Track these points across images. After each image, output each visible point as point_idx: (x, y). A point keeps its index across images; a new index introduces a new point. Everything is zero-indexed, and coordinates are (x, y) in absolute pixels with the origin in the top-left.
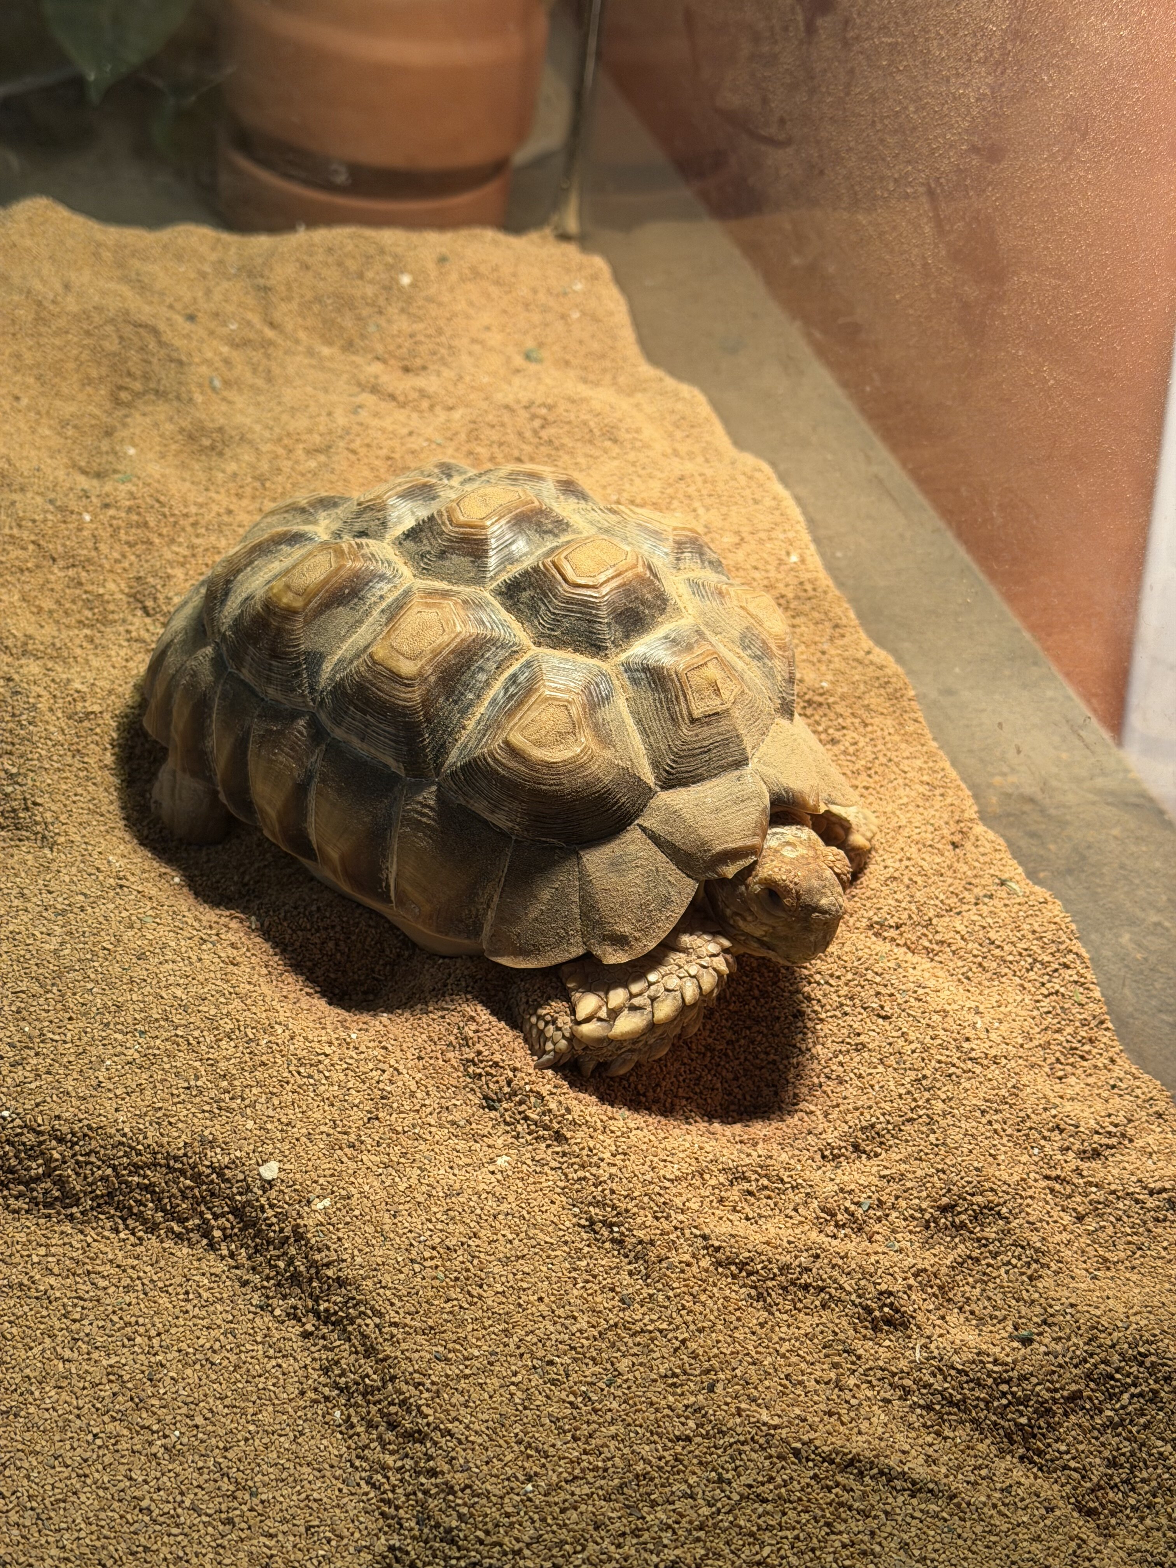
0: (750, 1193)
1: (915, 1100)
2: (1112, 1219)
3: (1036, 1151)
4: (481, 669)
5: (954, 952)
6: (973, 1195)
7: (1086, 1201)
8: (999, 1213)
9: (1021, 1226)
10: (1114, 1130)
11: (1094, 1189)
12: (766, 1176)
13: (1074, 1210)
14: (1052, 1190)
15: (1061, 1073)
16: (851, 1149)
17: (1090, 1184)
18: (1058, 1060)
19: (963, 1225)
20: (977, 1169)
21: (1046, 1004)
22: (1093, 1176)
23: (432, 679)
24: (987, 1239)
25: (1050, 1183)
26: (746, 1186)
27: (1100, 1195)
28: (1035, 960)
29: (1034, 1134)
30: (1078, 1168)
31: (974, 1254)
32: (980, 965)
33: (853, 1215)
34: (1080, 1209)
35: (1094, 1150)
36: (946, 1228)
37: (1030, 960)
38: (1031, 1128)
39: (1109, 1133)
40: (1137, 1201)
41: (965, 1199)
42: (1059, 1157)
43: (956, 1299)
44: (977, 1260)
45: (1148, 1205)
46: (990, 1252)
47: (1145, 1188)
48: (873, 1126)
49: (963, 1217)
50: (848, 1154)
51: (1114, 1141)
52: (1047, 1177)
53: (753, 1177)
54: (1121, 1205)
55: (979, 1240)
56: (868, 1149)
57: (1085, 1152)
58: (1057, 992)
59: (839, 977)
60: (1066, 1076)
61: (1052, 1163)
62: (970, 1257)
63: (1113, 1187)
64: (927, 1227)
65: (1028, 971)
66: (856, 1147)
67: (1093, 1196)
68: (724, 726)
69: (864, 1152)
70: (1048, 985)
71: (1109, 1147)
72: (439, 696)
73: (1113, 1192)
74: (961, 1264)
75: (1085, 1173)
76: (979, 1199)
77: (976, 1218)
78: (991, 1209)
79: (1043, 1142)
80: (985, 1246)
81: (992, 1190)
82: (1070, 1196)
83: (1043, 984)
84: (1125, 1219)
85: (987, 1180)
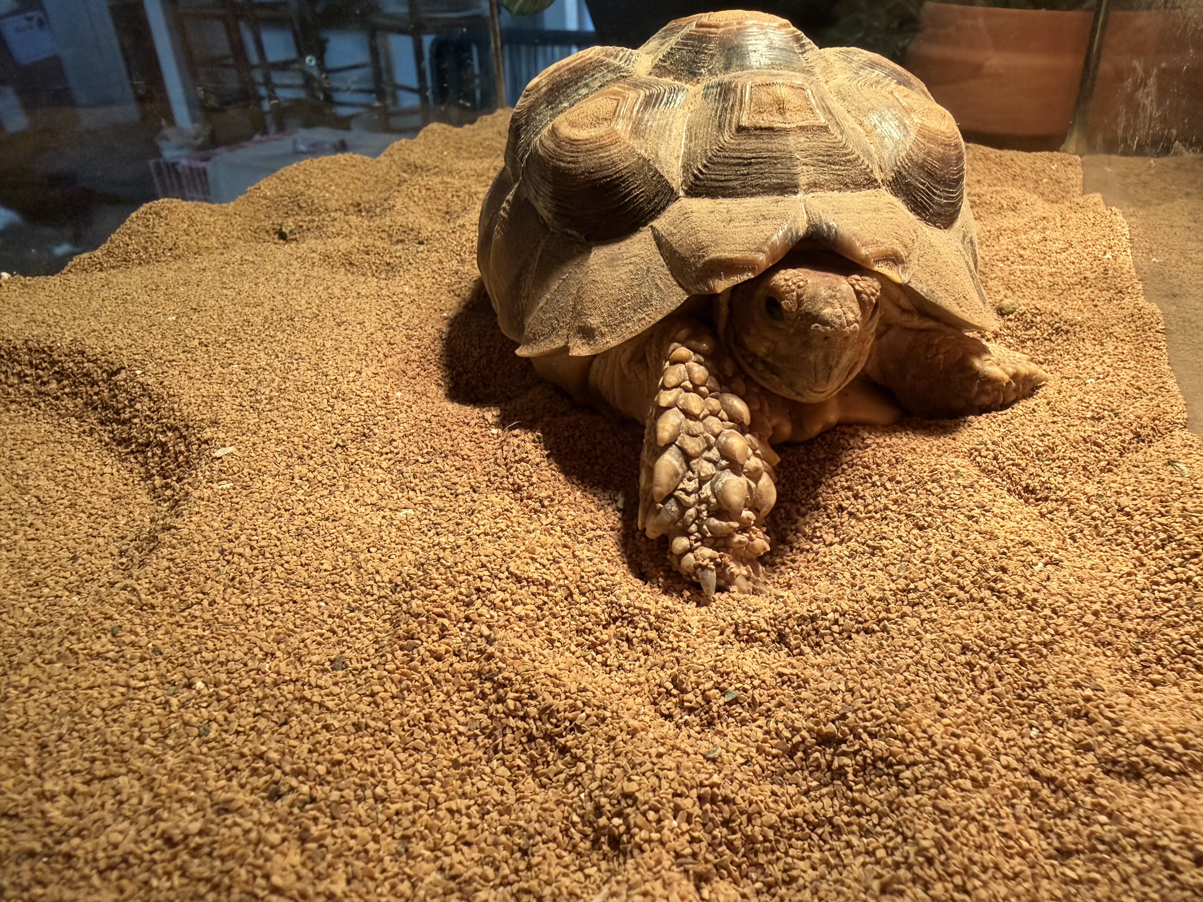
0: (629, 640)
1: (888, 611)
2: (1114, 874)
3: (1034, 732)
4: (586, 85)
5: (1072, 512)
6: (873, 736)
7: (1085, 832)
8: (897, 775)
9: (920, 806)
10: (1179, 749)
11: (1103, 819)
12: (658, 629)
13: (1060, 837)
14: (1034, 795)
15: (1156, 677)
16: (774, 636)
17: (1102, 809)
18: (1159, 660)
19: (840, 773)
20: (897, 704)
21: (1168, 590)
22: (1110, 799)
23: (544, 90)
24: (864, 806)
25: (1034, 782)
26: (628, 630)
27: (1109, 832)
28: (1170, 538)
29: (1041, 710)
30: (1090, 780)
31: (837, 820)
32: (1096, 527)
33: (708, 702)
34: (1068, 839)
35: (1132, 764)
36: (818, 768)
37: (1163, 536)
38: (1041, 701)
39: (1170, 751)
40: (1168, 864)
41: (858, 737)
42: (1067, 753)
43: (770, 869)
44: (837, 830)
45: (1185, 877)
46: (860, 826)
47: (1191, 848)
48: (813, 619)
49: (846, 760)
50: (767, 640)
51: (1173, 765)
52: (1034, 773)
53: (641, 625)
54: (1136, 859)
55: (854, 802)
56: (793, 643)
57: (1115, 762)
58: (1188, 580)
59: (898, 482)
60: (1163, 683)
61: (1051, 756)
62: (830, 821)
63: (1135, 826)
64: (791, 754)
65: (1157, 548)
66: (782, 638)
67: (1096, 828)
68: (776, 144)
69: (787, 645)
70: (1178, 570)
71: (1158, 768)
72: (542, 103)
73: (1132, 834)
74: (814, 827)
75: (1099, 790)
76: (879, 745)
77: (864, 768)
78: (890, 766)
79: (1048, 724)
80: (859, 815)
81: (903, 739)
82: (1061, 815)
83: (1172, 567)
84: (1135, 882)
85: (904, 723)
